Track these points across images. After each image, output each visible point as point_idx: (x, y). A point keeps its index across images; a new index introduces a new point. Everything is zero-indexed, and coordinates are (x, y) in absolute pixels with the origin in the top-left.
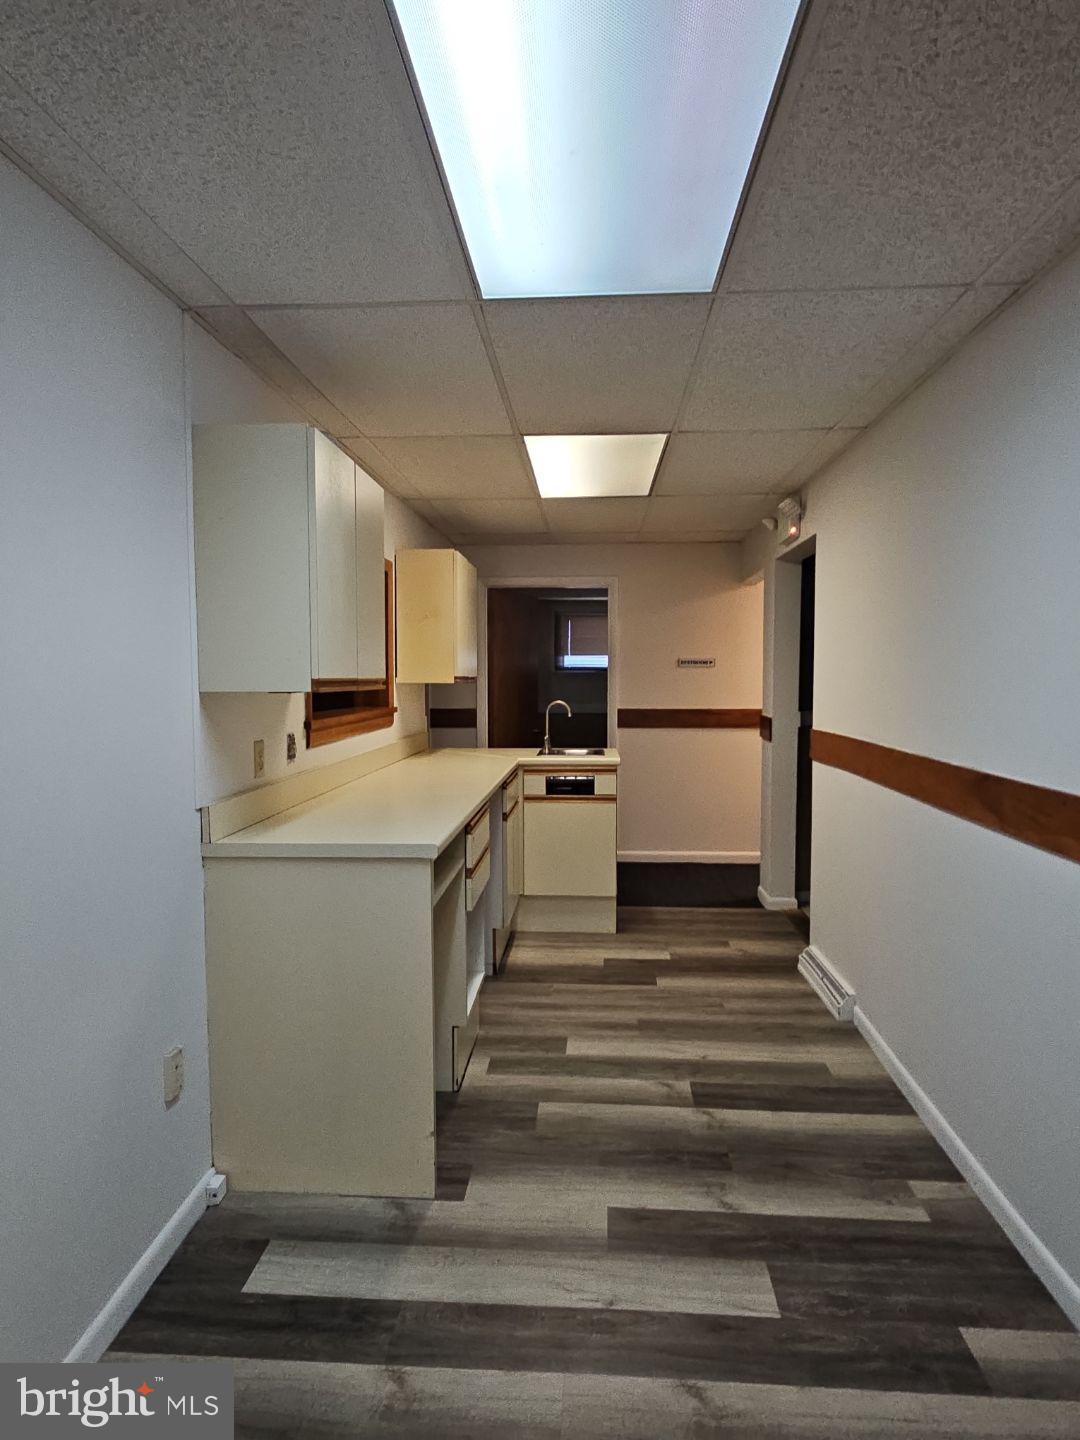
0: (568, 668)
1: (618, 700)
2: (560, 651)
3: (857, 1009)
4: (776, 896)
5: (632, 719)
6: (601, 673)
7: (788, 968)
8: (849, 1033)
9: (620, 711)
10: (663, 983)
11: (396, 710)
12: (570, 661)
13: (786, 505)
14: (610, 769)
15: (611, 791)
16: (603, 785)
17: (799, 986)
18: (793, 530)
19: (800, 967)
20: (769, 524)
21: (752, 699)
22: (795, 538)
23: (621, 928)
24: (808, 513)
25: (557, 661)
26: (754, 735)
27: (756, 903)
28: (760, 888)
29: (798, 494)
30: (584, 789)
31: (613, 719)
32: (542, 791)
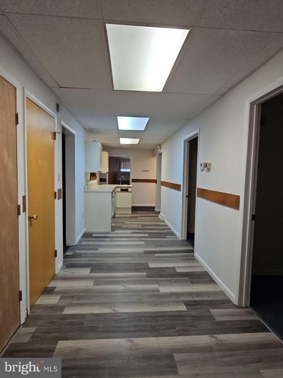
0: (122, 172)
1: (132, 177)
2: (120, 168)
3: (165, 219)
4: (156, 210)
5: (134, 181)
6: (129, 172)
7: (158, 217)
8: (164, 221)
9: (132, 179)
10: (138, 218)
11: (97, 177)
12: (122, 170)
13: (158, 147)
14: (131, 187)
15: (131, 191)
16: (130, 190)
17: (158, 218)
18: (159, 151)
19: (159, 216)
20: (156, 149)
21: (154, 178)
22: (159, 152)
23: (132, 213)
24: (161, 148)
25: (120, 170)
26: (155, 184)
27: (154, 211)
29: (160, 145)
30: (126, 190)
31: (131, 181)
32: (120, 191)
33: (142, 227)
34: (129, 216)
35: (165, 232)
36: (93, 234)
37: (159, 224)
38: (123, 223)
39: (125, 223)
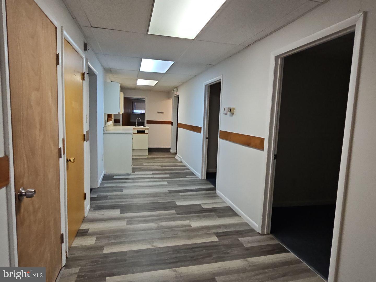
0: (135, 113)
1: (147, 118)
2: (133, 109)
3: (182, 160)
4: (173, 151)
5: (149, 122)
6: (144, 114)
7: (174, 158)
8: (181, 162)
9: (147, 121)
10: (156, 159)
11: (112, 118)
12: (135, 111)
13: (175, 89)
14: (147, 129)
15: (148, 132)
16: (146, 131)
17: (175, 159)
18: (176, 93)
19: (176, 157)
20: (172, 91)
21: (170, 120)
22: (176, 94)
23: (149, 154)
24: (178, 90)
25: (132, 111)
26: (170, 125)
27: (170, 152)
28: (171, 150)
29: (177, 88)
30: (143, 132)
32: (136, 132)
33: (161, 168)
34: (146, 157)
35: (185, 172)
36: (113, 176)
37: (177, 165)
38: (141, 164)
39: (144, 164)
